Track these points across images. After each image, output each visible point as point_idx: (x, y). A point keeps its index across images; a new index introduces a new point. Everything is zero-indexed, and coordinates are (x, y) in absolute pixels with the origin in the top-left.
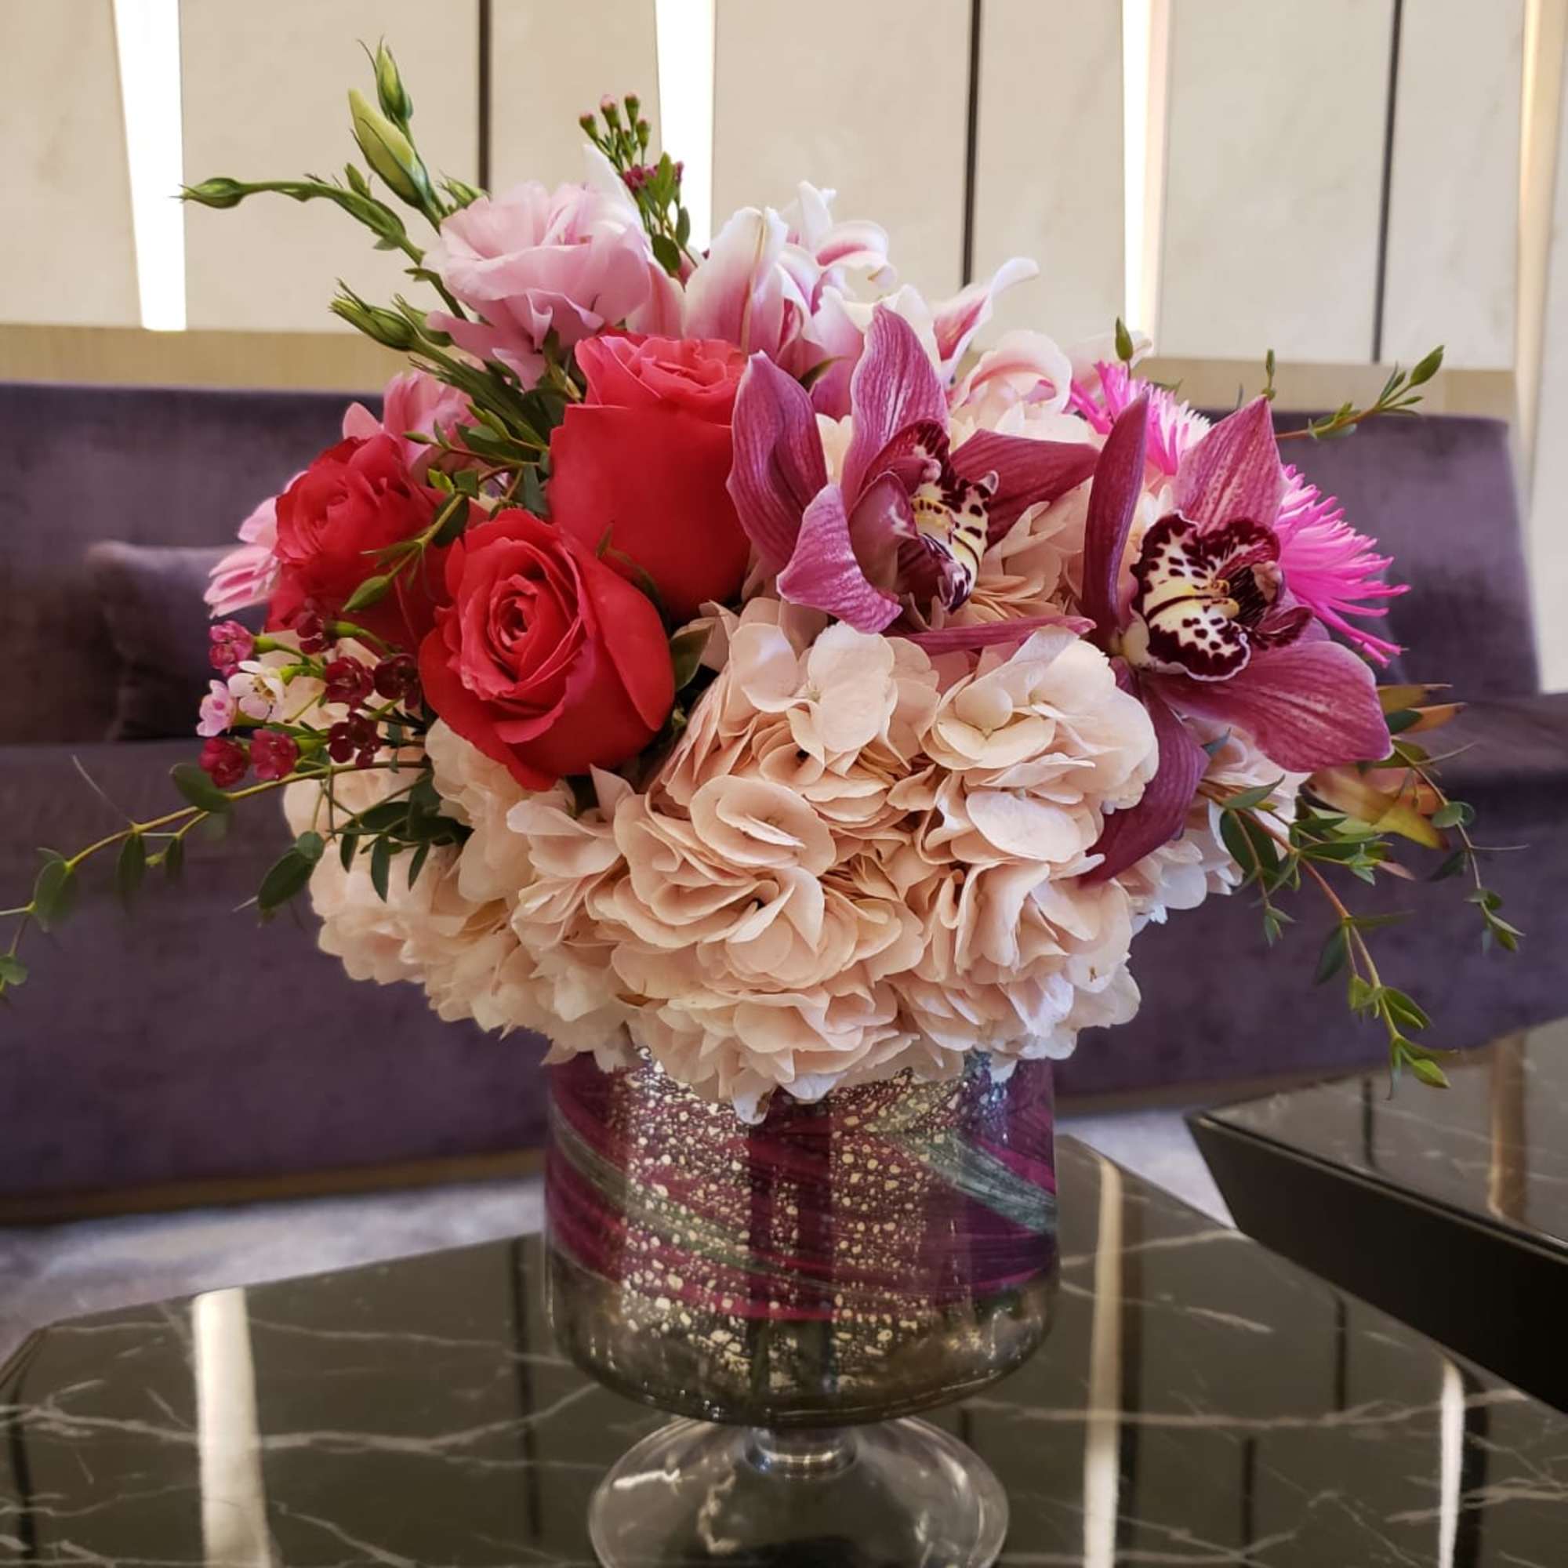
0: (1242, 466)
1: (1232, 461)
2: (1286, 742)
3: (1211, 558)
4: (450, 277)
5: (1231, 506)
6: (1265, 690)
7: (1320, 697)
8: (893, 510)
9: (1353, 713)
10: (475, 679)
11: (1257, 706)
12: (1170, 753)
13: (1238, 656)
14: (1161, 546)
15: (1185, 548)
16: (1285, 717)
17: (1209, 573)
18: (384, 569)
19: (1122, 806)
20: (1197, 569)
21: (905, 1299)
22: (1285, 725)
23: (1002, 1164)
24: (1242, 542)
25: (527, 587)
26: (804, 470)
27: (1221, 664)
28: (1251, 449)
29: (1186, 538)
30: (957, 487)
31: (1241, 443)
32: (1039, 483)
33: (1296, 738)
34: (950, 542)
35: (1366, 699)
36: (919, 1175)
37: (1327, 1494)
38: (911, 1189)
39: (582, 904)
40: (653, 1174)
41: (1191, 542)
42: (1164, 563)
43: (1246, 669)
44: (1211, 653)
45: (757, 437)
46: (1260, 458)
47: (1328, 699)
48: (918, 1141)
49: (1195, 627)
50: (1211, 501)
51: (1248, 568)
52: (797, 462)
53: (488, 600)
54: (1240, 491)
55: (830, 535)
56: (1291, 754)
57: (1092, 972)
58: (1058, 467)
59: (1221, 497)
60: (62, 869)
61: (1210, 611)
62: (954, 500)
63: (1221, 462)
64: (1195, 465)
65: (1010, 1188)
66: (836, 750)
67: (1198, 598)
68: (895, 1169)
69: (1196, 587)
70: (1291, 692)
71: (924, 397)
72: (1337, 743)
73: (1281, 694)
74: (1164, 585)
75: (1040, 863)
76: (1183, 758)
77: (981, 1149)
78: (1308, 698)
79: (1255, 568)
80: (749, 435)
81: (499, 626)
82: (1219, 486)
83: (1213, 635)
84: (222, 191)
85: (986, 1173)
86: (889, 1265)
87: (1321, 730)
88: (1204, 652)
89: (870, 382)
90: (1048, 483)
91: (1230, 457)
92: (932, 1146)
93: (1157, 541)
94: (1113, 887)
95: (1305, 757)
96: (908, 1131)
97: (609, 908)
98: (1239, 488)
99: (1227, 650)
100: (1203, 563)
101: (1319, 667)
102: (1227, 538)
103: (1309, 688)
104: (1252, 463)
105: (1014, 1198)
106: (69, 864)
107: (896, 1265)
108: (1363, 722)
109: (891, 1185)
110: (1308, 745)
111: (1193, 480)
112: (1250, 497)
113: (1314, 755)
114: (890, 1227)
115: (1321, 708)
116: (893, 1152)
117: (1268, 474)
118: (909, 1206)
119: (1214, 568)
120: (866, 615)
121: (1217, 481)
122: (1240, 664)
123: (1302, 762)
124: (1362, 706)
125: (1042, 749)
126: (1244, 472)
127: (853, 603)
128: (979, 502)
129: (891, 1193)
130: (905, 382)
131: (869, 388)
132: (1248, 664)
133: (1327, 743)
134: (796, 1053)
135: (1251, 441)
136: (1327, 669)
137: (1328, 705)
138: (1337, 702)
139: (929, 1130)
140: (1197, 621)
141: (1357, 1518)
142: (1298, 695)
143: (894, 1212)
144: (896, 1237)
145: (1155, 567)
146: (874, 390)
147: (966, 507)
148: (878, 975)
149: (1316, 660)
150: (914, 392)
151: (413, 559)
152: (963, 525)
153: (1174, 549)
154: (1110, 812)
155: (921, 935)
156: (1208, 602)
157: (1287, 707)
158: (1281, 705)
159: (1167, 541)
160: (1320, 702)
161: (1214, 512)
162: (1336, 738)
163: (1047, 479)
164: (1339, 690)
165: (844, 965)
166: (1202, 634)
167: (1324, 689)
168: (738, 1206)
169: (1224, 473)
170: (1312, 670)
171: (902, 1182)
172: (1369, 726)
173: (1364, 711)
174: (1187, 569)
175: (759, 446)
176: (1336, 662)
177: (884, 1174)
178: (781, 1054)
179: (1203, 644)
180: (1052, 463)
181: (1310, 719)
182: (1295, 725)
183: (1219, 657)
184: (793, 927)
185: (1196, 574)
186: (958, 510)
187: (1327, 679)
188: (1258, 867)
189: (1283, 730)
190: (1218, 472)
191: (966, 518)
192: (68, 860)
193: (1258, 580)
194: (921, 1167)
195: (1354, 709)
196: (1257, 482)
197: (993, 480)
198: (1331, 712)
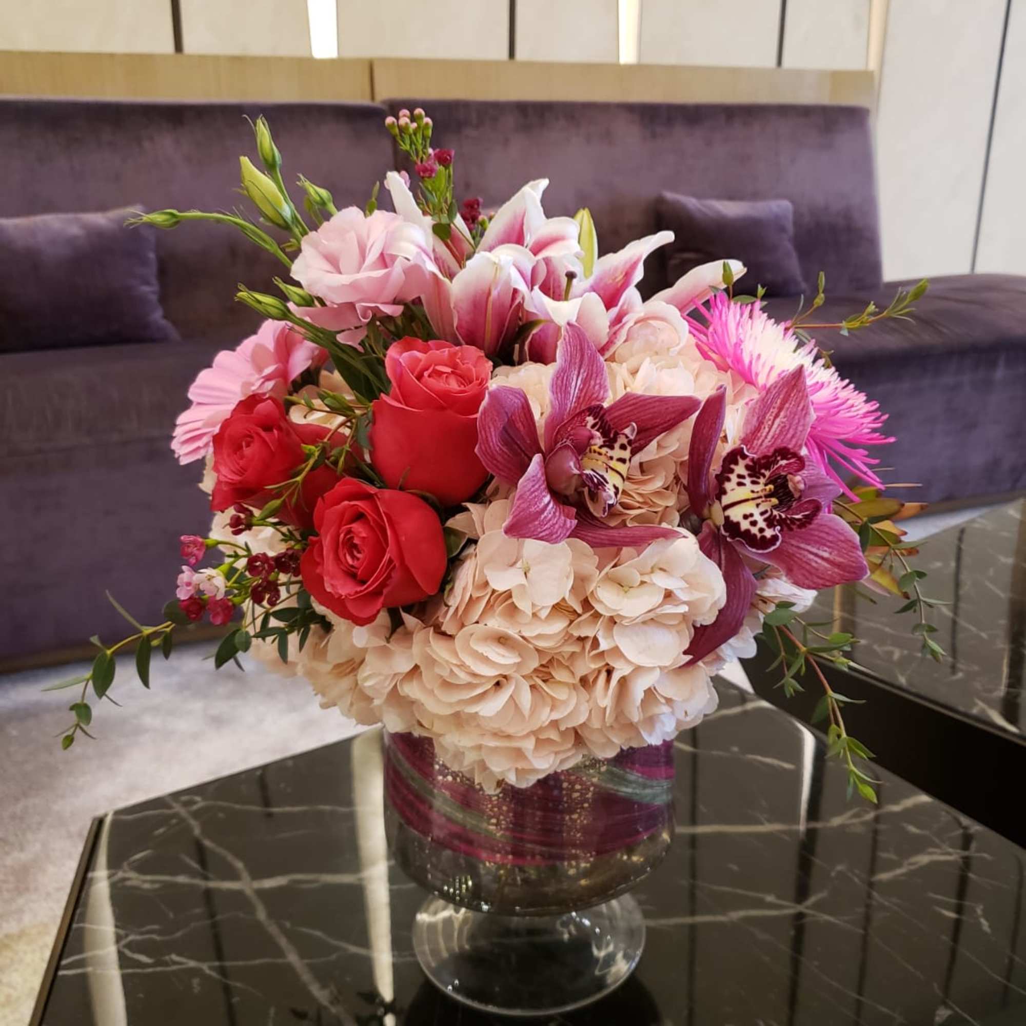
0: (787, 405)
1: (781, 403)
2: (804, 575)
3: (763, 471)
4: (309, 286)
5: (779, 429)
6: (793, 542)
7: (826, 548)
8: (572, 464)
9: (845, 558)
10: (332, 585)
11: (788, 552)
12: (735, 585)
13: (775, 538)
14: (733, 466)
15: (747, 467)
16: (805, 559)
17: (762, 481)
18: (278, 496)
19: (705, 623)
20: (754, 479)
21: (583, 852)
22: (804, 565)
23: (640, 775)
24: (782, 459)
25: (360, 532)
26: (522, 429)
27: (764, 543)
28: (792, 395)
29: (747, 461)
30: (612, 436)
31: (787, 392)
32: (662, 421)
33: (811, 573)
34: (607, 471)
35: (853, 550)
36: (592, 789)
37: (840, 868)
38: (587, 796)
39: (396, 686)
40: (443, 784)
41: (751, 464)
42: (733, 477)
43: (778, 548)
44: (759, 535)
45: (492, 430)
46: (798, 400)
47: (830, 550)
48: (591, 771)
49: (751, 519)
50: (767, 427)
51: (786, 476)
52: (517, 425)
53: (339, 536)
54: (785, 420)
55: (533, 495)
56: (807, 582)
57: (686, 713)
58: (674, 412)
59: (773, 423)
60: (105, 654)
61: (760, 506)
62: (610, 443)
63: (774, 405)
64: (757, 410)
65: (645, 786)
66: (538, 604)
67: (753, 499)
68: (578, 787)
69: (753, 492)
70: (809, 544)
71: (594, 375)
72: (835, 575)
73: (802, 545)
74: (734, 492)
75: (654, 668)
76: (742, 589)
77: (628, 770)
78: (819, 549)
79: (789, 477)
80: (487, 429)
81: (345, 551)
82: (772, 418)
83: (762, 524)
84: (167, 220)
85: (631, 782)
86: (575, 836)
87: (826, 568)
88: (755, 535)
89: (560, 378)
90: (669, 421)
91: (779, 401)
92: (599, 773)
93: (731, 463)
94: (699, 666)
95: (814, 583)
96: (585, 766)
97: (411, 690)
98: (784, 417)
99: (769, 533)
100: (758, 475)
101: (827, 530)
102: (773, 459)
103: (821, 543)
104: (793, 403)
105: (648, 791)
106: (109, 652)
107: (579, 835)
108: (851, 563)
109: (576, 795)
110: (819, 577)
111: (755, 419)
112: (791, 424)
113: (821, 581)
114: (575, 816)
115: (826, 555)
116: (577, 778)
117: (802, 410)
118: (586, 805)
119: (764, 476)
120: (554, 536)
121: (771, 415)
122: (774, 544)
123: (814, 586)
124: (851, 554)
125: (657, 605)
126: (788, 408)
127: (547, 532)
128: (625, 441)
129: (575, 799)
130: (582, 371)
131: (559, 382)
132: (780, 544)
133: (828, 575)
134: (517, 769)
135: (793, 389)
136: (831, 532)
137: (830, 553)
138: (836, 552)
139: (598, 765)
140: (751, 515)
141: (856, 880)
142: (813, 547)
143: (577, 808)
144: (579, 821)
145: (729, 480)
146: (562, 382)
147: (617, 446)
148: (563, 728)
149: (825, 525)
150: (587, 375)
151: (295, 489)
152: (615, 457)
153: (740, 468)
154: (698, 625)
155: (588, 701)
156: (759, 501)
157: (806, 553)
158: (803, 552)
159: (736, 463)
160: (825, 551)
161: (768, 433)
162: (834, 572)
163: (668, 418)
164: (838, 545)
165: (544, 722)
166: (754, 523)
167: (828, 544)
168: (490, 806)
169: (776, 411)
170: (822, 532)
171: (581, 793)
172: (854, 565)
173: (851, 557)
174: (747, 481)
175: (493, 434)
176: (837, 528)
177: (573, 790)
178: (509, 770)
179: (754, 530)
180: (671, 409)
181: (819, 561)
182: (810, 564)
183: (764, 537)
184: (515, 702)
185: (753, 483)
186: (612, 448)
187: (830, 538)
188: (783, 654)
189: (803, 568)
190: (771, 410)
191: (617, 453)
192: (109, 649)
193: (790, 485)
194: (593, 784)
195: (845, 556)
196: (795, 414)
197: (634, 430)
198: (831, 558)
